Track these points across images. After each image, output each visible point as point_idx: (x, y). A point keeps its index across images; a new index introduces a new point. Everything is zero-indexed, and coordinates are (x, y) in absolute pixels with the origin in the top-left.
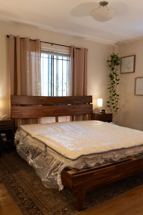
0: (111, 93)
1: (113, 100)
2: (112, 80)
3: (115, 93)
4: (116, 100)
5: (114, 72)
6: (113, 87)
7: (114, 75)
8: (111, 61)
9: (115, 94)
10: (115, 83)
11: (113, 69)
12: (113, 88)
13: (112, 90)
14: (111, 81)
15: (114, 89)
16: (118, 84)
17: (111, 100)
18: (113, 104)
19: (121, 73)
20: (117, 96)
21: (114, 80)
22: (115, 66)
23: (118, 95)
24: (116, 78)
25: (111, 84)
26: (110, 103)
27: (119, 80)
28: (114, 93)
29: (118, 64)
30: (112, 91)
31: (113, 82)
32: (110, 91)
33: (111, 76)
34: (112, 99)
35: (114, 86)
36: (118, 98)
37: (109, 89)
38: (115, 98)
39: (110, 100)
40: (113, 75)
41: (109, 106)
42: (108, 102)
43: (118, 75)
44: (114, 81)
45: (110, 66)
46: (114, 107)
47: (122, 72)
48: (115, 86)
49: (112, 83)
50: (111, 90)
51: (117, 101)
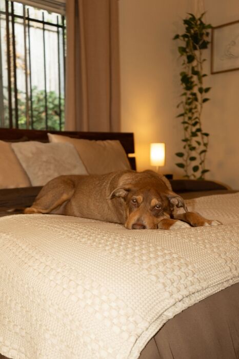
0: (186, 129)
1: (193, 149)
2: (189, 92)
3: (198, 127)
4: (202, 148)
5: (193, 68)
6: (190, 110)
7: (195, 78)
8: (185, 36)
9: (199, 130)
10: (196, 100)
11: (191, 59)
12: (193, 113)
13: (190, 118)
14: (185, 94)
15: (196, 115)
16: (205, 100)
17: (187, 147)
18: (193, 159)
19: (213, 73)
20: (205, 137)
21: (195, 90)
22: (197, 53)
23: (207, 135)
24: (199, 86)
25: (186, 103)
26: (185, 157)
27: (207, 90)
28: (194, 129)
29: (204, 46)
30: (190, 122)
31: (191, 96)
32: (184, 123)
33: (186, 81)
34: (189, 145)
35: (196, 108)
36: (205, 141)
37: (182, 117)
38: (199, 143)
39: (185, 147)
40: (191, 77)
41: (181, 165)
42: (180, 155)
43: (205, 75)
44: (194, 94)
45: (182, 50)
46: (196, 169)
47: (215, 70)
48: (199, 107)
49: (189, 99)
50: (186, 119)
51: (204, 151)
